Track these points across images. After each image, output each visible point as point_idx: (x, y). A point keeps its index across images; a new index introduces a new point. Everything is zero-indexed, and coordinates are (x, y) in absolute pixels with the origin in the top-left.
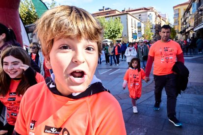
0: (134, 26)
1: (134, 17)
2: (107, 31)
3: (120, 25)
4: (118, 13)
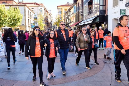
0: (30, 17)
2: (8, 19)
3: (20, 14)
4: (15, 3)
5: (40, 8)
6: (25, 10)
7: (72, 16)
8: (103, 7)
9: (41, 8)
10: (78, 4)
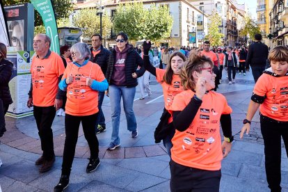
1: (191, 6)
2: (146, 27)
3: (169, 17)
7: (284, 13)
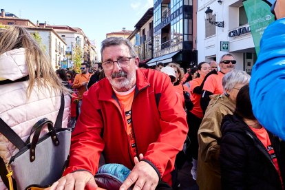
0: (58, 50)
4: (31, 25)
5: (76, 35)
6: (50, 37)
8: (188, 37)
9: (79, 35)
10: (144, 31)
